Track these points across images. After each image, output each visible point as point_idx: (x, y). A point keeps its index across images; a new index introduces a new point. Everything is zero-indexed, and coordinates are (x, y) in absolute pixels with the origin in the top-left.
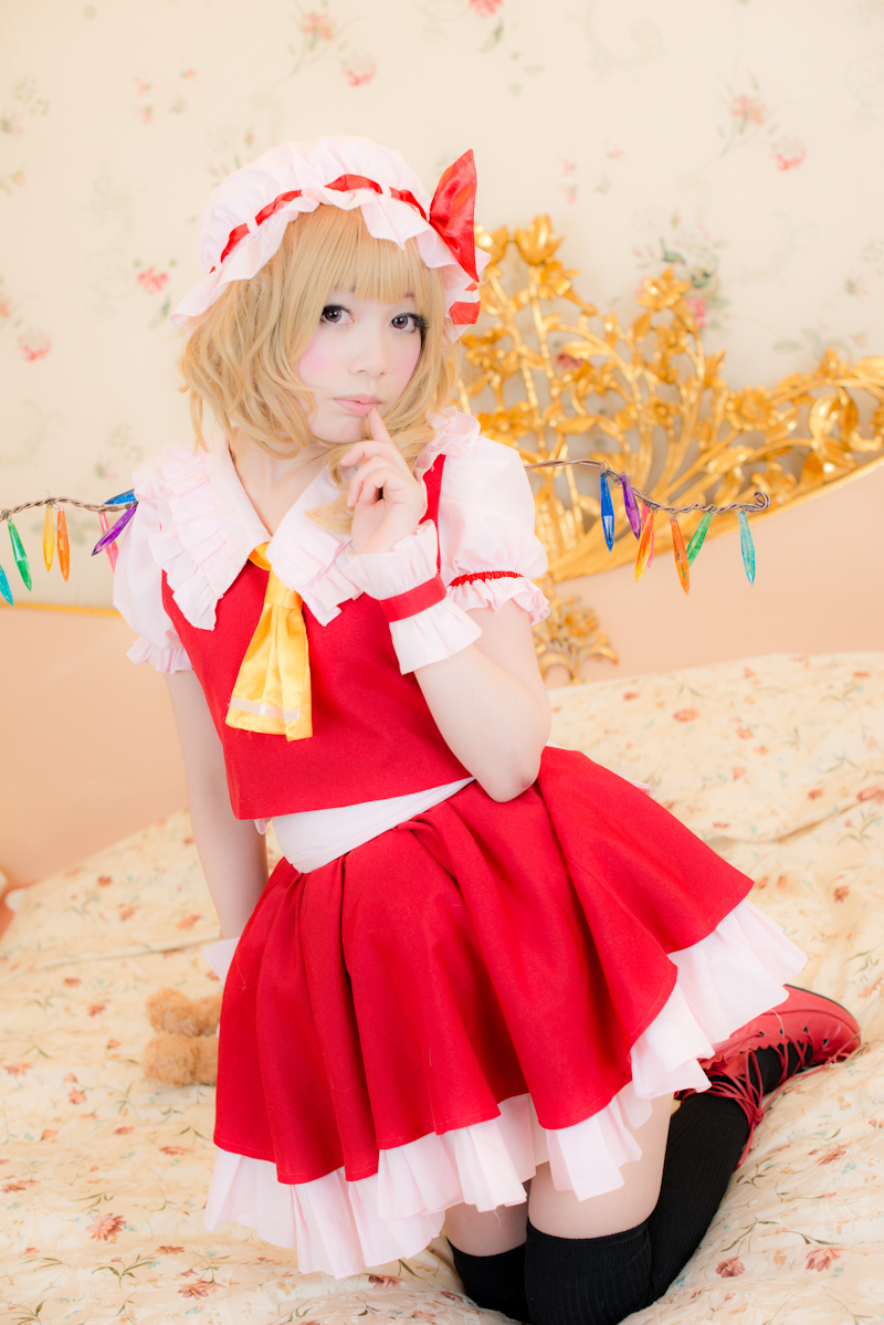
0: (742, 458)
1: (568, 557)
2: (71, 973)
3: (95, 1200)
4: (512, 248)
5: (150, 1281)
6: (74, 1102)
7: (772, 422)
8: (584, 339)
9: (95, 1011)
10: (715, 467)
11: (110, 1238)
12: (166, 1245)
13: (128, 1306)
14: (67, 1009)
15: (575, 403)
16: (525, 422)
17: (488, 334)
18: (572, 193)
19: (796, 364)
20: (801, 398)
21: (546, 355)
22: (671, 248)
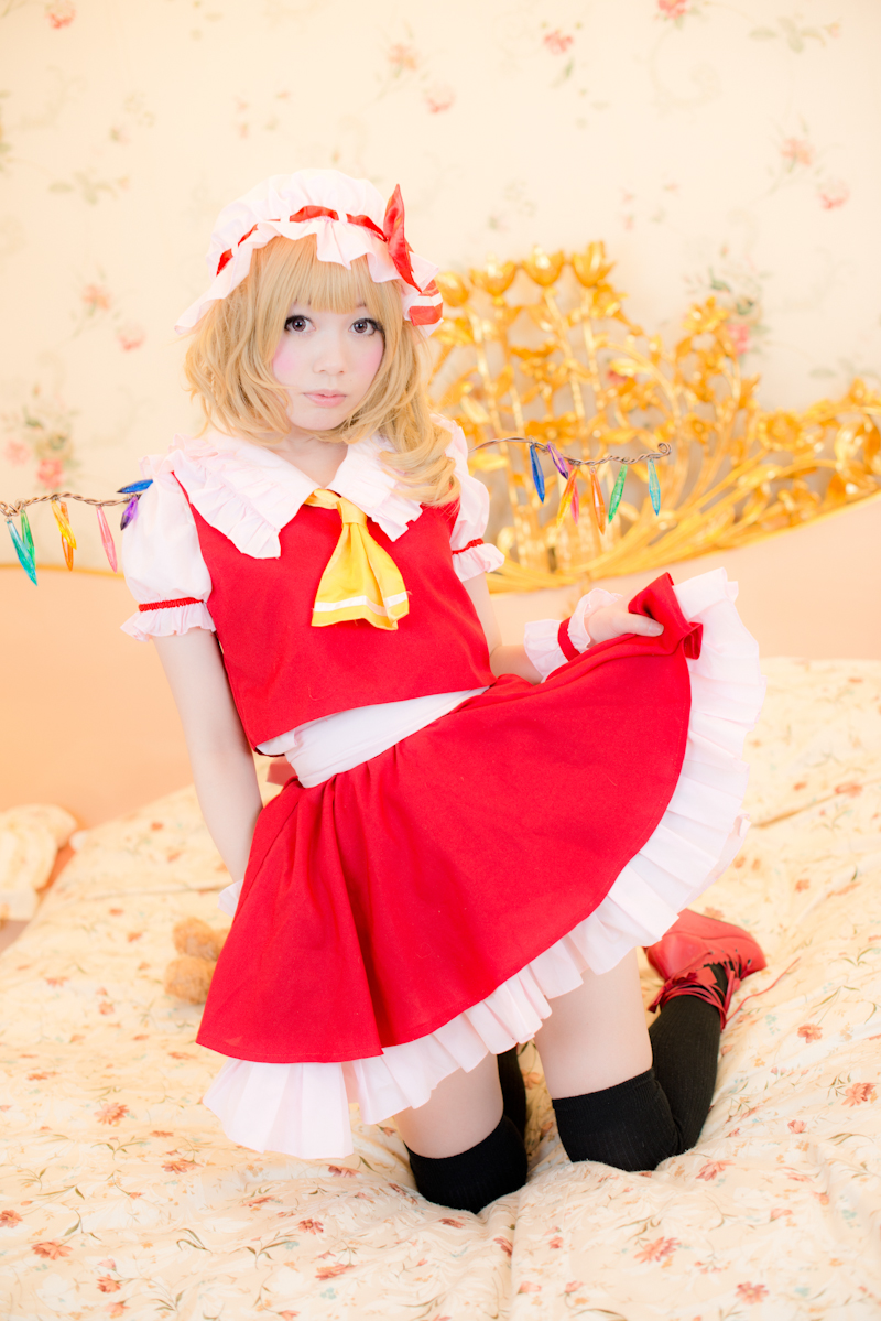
0: (772, 474)
1: (604, 559)
2: (116, 903)
3: (105, 1091)
4: (567, 271)
5: (139, 1156)
6: (103, 1012)
7: (800, 443)
8: (630, 356)
9: (133, 937)
10: (747, 482)
11: (114, 1122)
12: (159, 1130)
13: (117, 1175)
14: (109, 935)
15: (618, 416)
16: (570, 431)
17: (541, 348)
18: (629, 223)
19: (830, 391)
20: (829, 422)
21: (594, 369)
22: (719, 277)
